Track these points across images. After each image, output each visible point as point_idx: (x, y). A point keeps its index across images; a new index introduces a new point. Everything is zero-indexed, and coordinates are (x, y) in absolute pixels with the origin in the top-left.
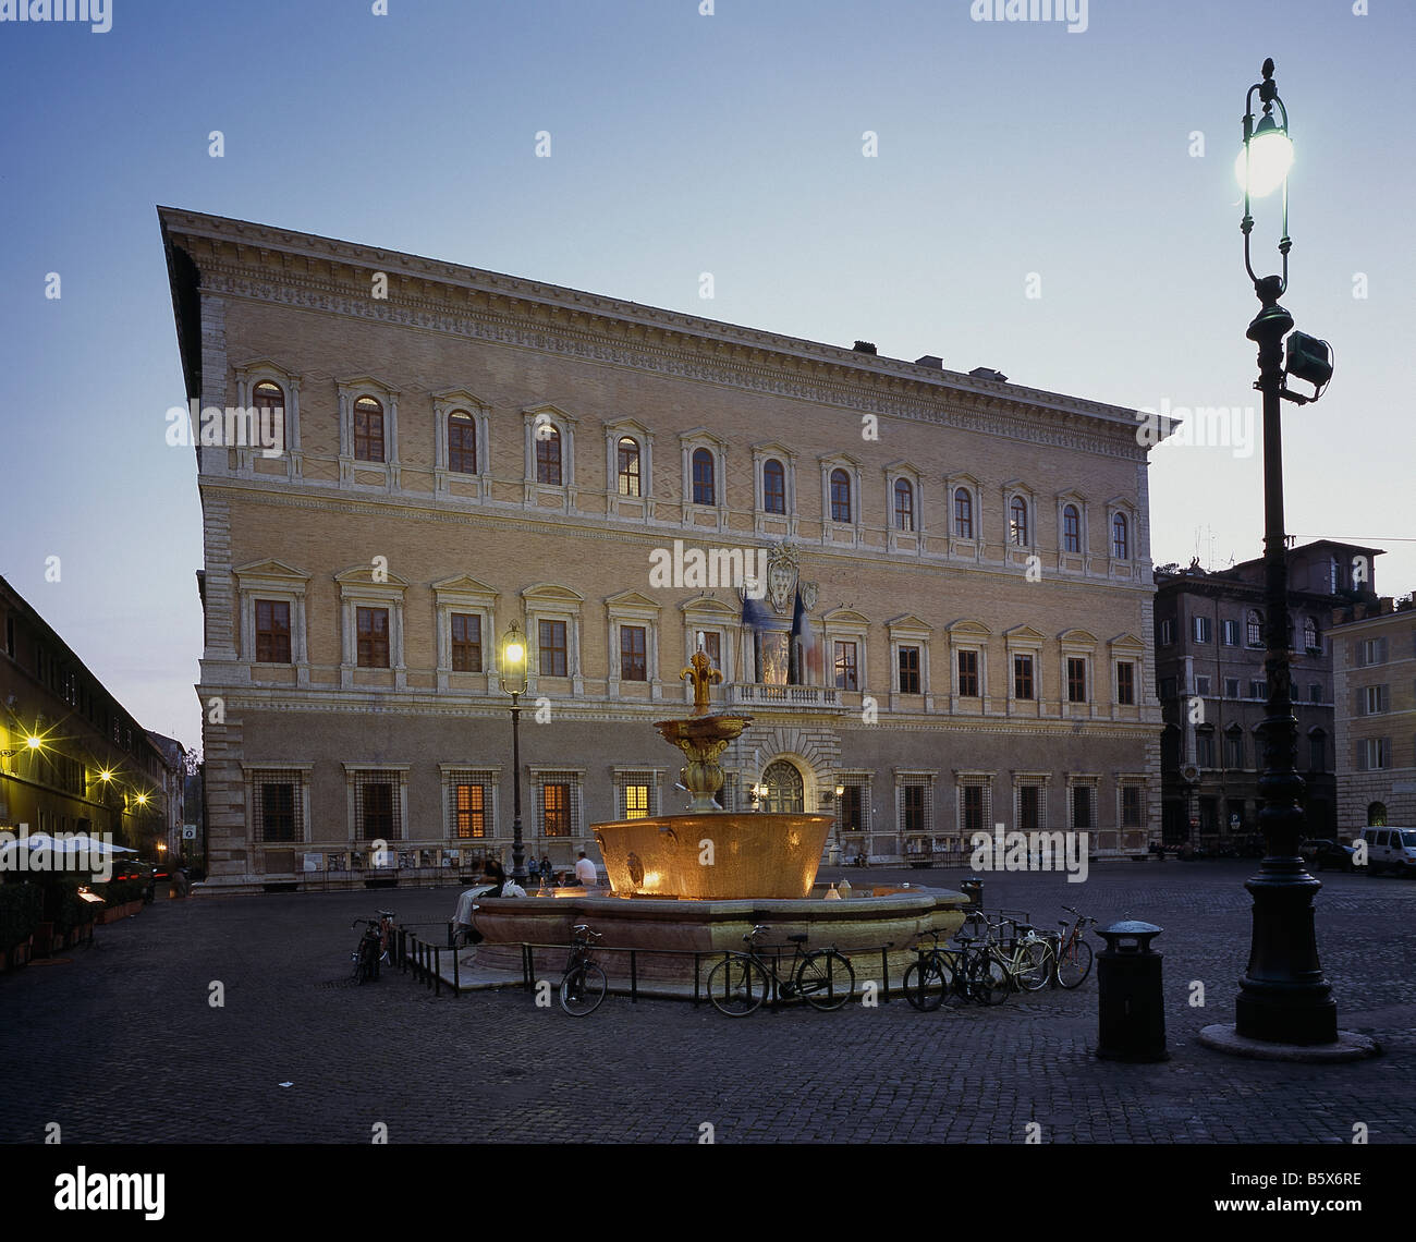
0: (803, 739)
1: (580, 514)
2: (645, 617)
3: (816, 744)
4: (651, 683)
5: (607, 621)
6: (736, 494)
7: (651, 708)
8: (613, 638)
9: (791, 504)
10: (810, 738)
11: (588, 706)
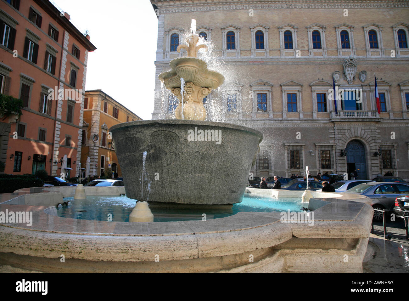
0: (363, 131)
1: (271, 57)
2: (296, 89)
3: (369, 133)
4: (299, 112)
5: (282, 92)
6: (330, 44)
7: (299, 122)
8: (284, 98)
9: (352, 45)
10: (366, 131)
11: (275, 122)
